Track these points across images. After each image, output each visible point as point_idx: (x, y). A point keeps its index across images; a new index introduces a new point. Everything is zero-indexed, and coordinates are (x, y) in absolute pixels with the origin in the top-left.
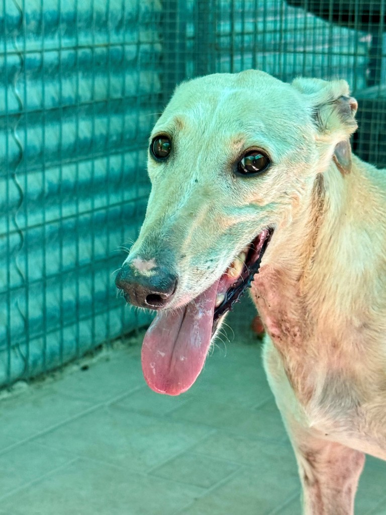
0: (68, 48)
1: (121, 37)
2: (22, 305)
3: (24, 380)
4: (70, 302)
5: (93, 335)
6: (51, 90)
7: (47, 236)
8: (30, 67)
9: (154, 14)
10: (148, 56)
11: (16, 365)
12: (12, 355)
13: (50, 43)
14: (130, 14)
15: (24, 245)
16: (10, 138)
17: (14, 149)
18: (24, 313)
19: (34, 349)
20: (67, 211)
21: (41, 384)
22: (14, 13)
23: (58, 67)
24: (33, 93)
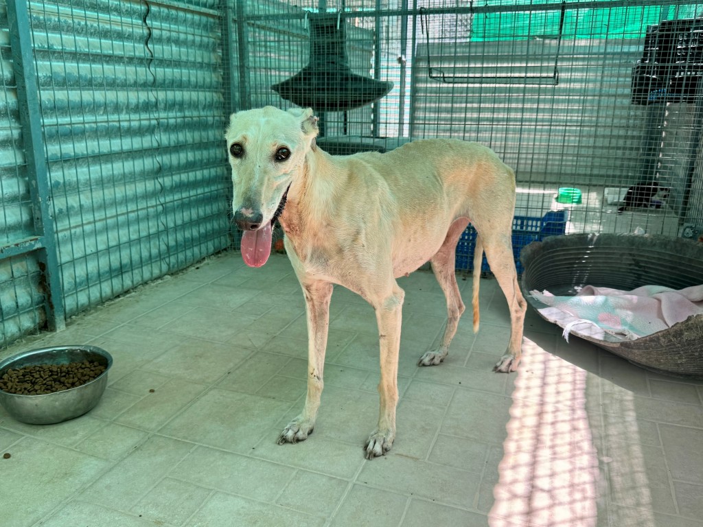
0: (180, 117)
1: (205, 113)
2: (166, 239)
3: (169, 275)
4: (188, 238)
5: (201, 253)
6: (173, 137)
7: (176, 207)
8: (162, 126)
9: (220, 103)
10: (219, 123)
11: (165, 267)
12: (162, 263)
13: (171, 114)
14: (209, 102)
15: (164, 211)
16: (155, 160)
17: (157, 166)
18: (167, 243)
19: (173, 260)
20: (184, 195)
21: (177, 276)
22: (153, 100)
23: (176, 126)
24: (164, 139)
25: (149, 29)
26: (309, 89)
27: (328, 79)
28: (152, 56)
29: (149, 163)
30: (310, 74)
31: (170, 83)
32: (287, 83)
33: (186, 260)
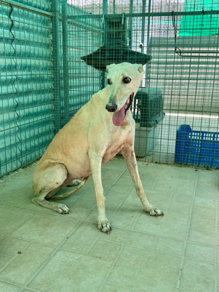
0: (29, 75)
1: (43, 72)
2: (20, 147)
3: (21, 168)
4: (33, 146)
5: (39, 155)
6: (25, 86)
7: (26, 127)
8: (19, 80)
9: (51, 67)
10: (50, 78)
11: (19, 164)
12: (18, 161)
13: (24, 73)
14: (45, 66)
15: (20, 130)
16: (14, 100)
17: (16, 103)
18: (21, 150)
19: (24, 159)
20: (31, 120)
21: (26, 169)
22: (14, 64)
23: (27, 80)
24: (20, 87)
25: (12, 21)
26: (104, 59)
27: (115, 53)
28: (14, 38)
29: (11, 102)
30: (104, 50)
31: (24, 54)
32: (91, 55)
33: (31, 159)
